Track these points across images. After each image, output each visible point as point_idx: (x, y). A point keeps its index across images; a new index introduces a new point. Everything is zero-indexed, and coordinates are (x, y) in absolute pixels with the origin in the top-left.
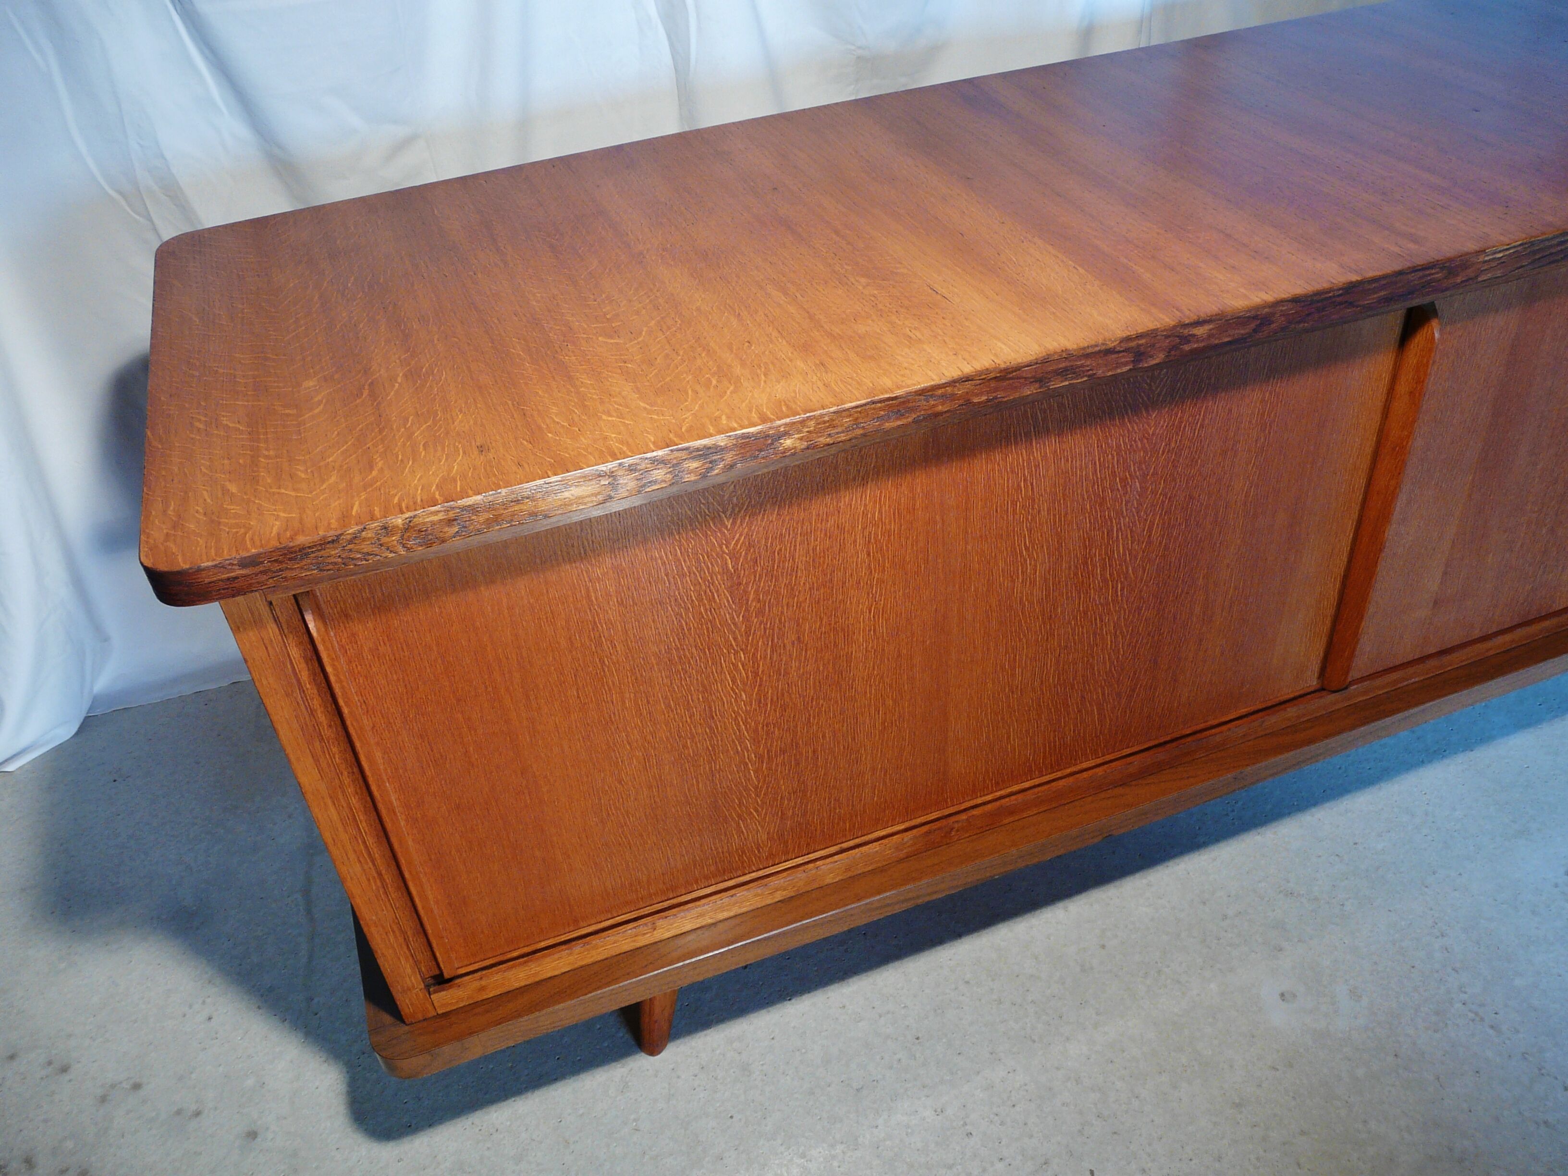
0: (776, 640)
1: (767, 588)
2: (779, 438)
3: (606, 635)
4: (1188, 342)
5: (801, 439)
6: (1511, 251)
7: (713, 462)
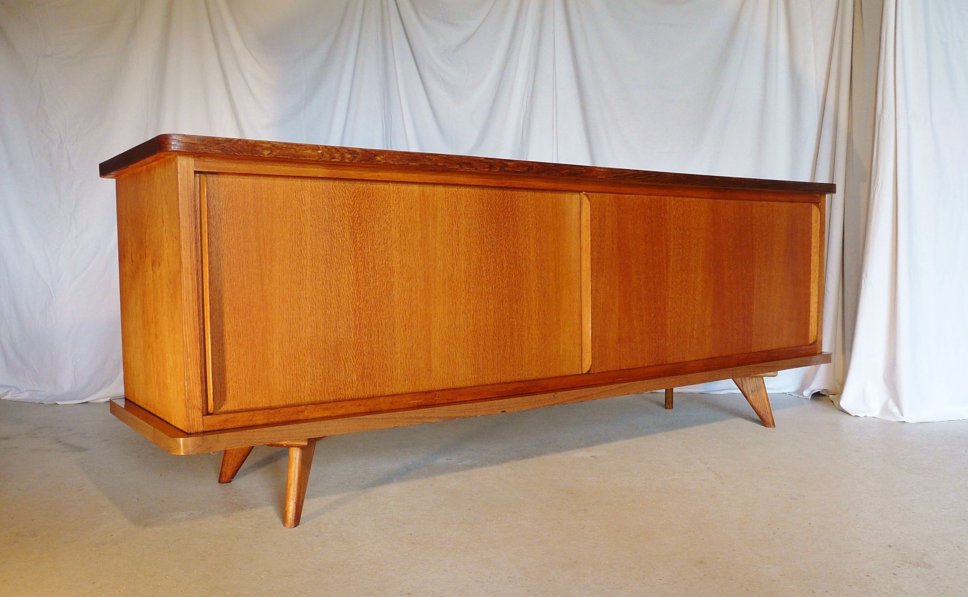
0: (365, 265)
1: (364, 238)
2: (376, 156)
3: (304, 239)
4: (506, 167)
5: (383, 158)
6: (605, 170)
7: (355, 157)
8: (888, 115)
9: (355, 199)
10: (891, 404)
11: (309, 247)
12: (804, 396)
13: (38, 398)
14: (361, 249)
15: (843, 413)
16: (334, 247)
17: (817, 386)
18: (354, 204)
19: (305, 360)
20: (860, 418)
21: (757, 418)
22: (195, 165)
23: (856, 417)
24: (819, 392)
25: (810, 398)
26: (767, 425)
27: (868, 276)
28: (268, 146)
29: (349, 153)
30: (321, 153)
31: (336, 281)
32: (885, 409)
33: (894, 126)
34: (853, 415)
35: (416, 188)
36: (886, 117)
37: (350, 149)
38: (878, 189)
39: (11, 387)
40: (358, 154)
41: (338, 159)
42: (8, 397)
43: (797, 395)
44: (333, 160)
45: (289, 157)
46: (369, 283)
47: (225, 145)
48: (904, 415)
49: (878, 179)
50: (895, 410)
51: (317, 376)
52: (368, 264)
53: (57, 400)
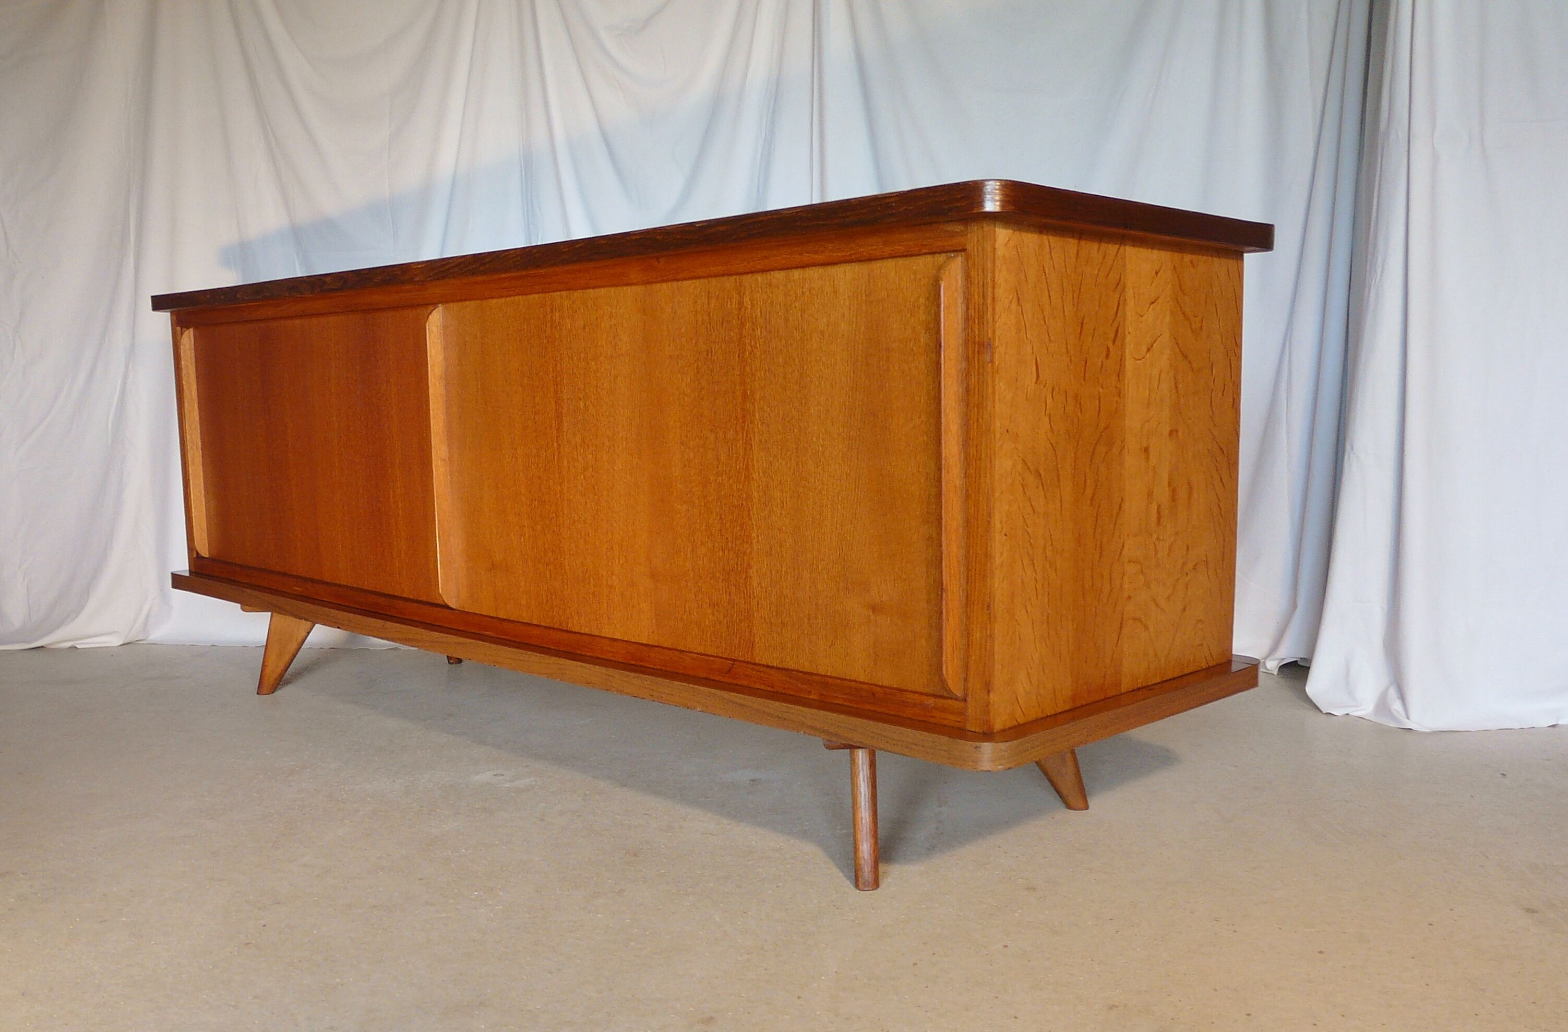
8: (1397, 134)
10: (1392, 693)
12: (1267, 669)
15: (1305, 705)
17: (1288, 651)
20: (1334, 718)
23: (1329, 715)
25: (1276, 673)
32: (1382, 705)
33: (1406, 155)
34: (1325, 712)
36: (1393, 136)
48: (1410, 718)
49: (1377, 256)
50: (1397, 706)
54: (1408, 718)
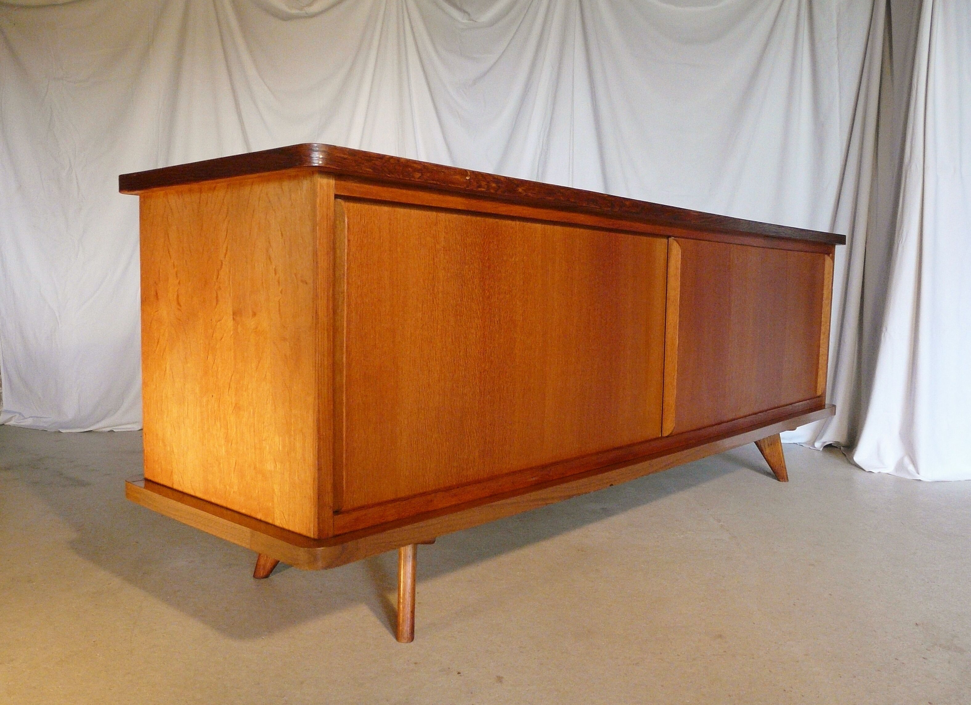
7: (499, 187)
8: (916, 166)
9: (485, 237)
10: (907, 460)
11: (440, 295)
12: (815, 448)
13: (42, 424)
14: (489, 297)
15: (856, 468)
16: (465, 297)
17: (830, 437)
18: (484, 243)
19: (432, 437)
20: (874, 474)
21: (769, 469)
22: (336, 188)
23: (870, 473)
24: (831, 444)
25: (821, 449)
26: (781, 480)
27: (888, 329)
28: (419, 167)
29: (494, 182)
30: (469, 180)
31: (465, 338)
32: (900, 466)
33: (921, 177)
34: (867, 471)
35: (538, 226)
36: (913, 167)
37: (495, 176)
38: (902, 241)
39: (15, 412)
40: (502, 183)
41: (484, 188)
42: (12, 423)
43: (808, 446)
44: (480, 189)
45: (438, 183)
46: (494, 340)
47: (377, 163)
48: (920, 474)
49: (903, 230)
50: (911, 468)
51: (442, 455)
52: (494, 317)
53: (62, 428)
54: (919, 474)
